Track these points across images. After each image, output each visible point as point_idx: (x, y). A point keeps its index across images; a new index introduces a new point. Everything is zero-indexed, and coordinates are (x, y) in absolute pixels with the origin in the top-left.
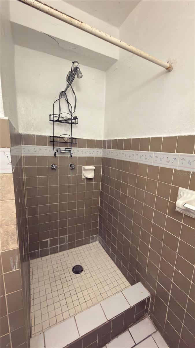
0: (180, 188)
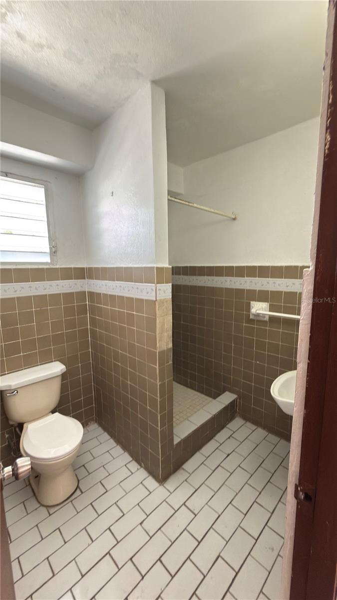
0: (251, 302)
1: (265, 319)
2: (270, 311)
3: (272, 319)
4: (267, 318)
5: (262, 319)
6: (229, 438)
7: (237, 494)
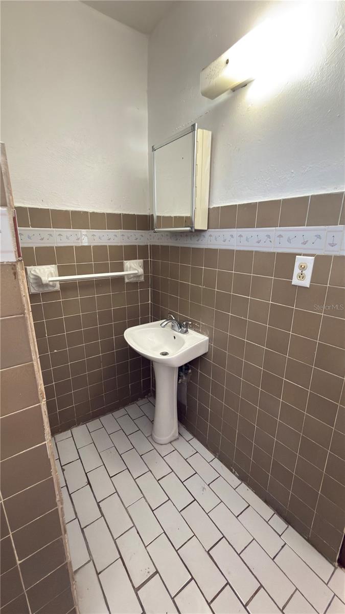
1: (56, 289)
2: (60, 276)
3: (65, 286)
4: (58, 287)
5: (51, 289)
6: (63, 470)
7: (144, 497)
